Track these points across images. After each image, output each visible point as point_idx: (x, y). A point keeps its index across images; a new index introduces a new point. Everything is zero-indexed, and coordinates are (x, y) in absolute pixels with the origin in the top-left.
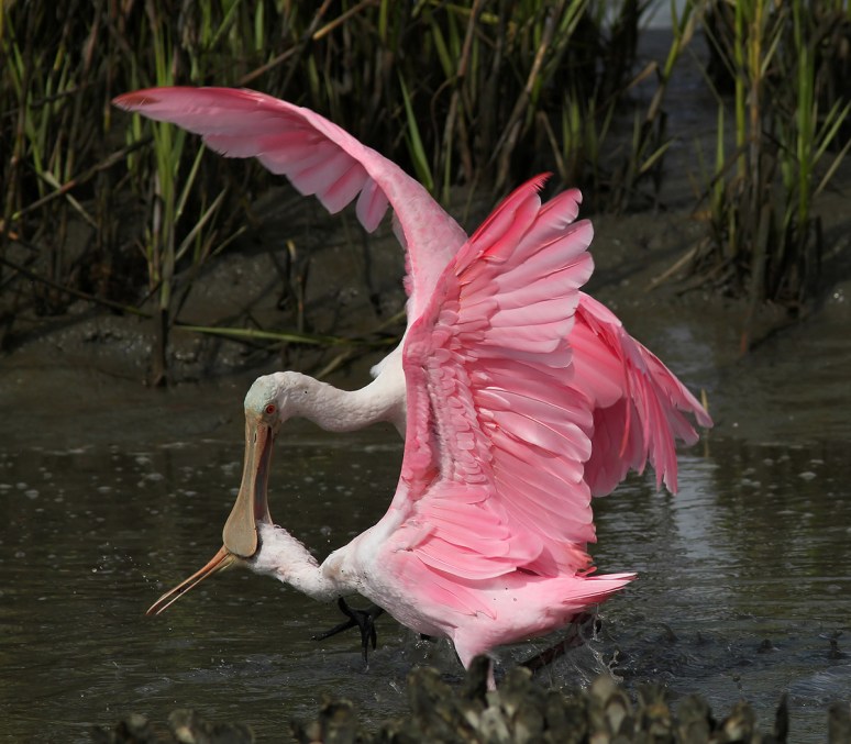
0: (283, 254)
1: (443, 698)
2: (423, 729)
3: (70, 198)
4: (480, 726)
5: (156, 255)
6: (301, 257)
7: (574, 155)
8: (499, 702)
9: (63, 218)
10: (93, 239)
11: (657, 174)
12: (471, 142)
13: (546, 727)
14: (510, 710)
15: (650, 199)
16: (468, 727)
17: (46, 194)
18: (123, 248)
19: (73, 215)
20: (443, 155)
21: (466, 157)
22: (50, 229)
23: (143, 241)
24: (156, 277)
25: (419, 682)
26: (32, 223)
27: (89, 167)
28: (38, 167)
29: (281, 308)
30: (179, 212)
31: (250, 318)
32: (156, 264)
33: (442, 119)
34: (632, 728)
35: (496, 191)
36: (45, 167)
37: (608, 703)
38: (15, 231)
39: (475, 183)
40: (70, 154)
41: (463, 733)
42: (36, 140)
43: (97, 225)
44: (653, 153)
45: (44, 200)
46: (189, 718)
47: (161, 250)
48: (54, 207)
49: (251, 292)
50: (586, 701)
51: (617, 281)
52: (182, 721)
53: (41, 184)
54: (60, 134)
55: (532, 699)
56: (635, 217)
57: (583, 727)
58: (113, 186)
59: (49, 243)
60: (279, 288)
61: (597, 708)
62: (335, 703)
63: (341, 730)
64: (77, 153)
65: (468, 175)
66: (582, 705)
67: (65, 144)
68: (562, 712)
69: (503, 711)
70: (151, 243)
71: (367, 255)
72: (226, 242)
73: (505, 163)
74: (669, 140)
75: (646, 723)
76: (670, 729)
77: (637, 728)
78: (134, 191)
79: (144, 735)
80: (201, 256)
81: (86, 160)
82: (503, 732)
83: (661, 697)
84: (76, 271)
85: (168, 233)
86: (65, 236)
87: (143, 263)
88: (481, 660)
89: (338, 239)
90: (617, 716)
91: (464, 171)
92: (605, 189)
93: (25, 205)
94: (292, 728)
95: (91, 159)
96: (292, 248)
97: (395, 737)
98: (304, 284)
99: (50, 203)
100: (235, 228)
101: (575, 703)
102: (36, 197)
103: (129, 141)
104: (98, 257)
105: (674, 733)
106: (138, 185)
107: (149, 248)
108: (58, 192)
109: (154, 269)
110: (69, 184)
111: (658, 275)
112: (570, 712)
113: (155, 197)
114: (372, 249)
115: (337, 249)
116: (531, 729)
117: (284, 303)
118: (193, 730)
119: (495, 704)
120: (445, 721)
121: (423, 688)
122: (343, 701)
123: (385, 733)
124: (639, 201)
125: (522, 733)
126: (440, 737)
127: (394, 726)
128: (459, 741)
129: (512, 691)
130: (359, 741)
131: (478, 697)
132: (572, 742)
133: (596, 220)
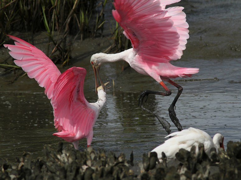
1: (52, 152)
2: (47, 159)
4: (61, 158)
7: (83, 24)
8: (65, 153)
11: (102, 28)
12: (58, 21)
13: (76, 159)
14: (68, 155)
15: (100, 34)
16: (58, 159)
20: (52, 24)
21: (57, 24)
25: (46, 148)
31: (6, 62)
33: (51, 16)
34: (96, 159)
35: (65, 32)
37: (91, 153)
39: (59, 31)
41: (57, 160)
44: (101, 23)
49: (7, 56)
50: (86, 153)
55: (73, 152)
56: (97, 38)
57: (85, 159)
61: (88, 154)
62: (27, 153)
63: (28, 159)
65: (57, 29)
66: (85, 153)
68: (80, 155)
69: (66, 155)
72: (0, 45)
73: (67, 26)
74: (105, 20)
75: (100, 158)
76: (105, 159)
77: (98, 159)
82: (66, 160)
83: (103, 152)
88: (61, 143)
90: (93, 156)
91: (57, 28)
92: (90, 32)
94: (16, 159)
97: (41, 161)
100: (3, 41)
101: (83, 153)
105: (106, 160)
112: (82, 155)
116: (73, 159)
119: (64, 153)
120: (52, 157)
121: (47, 150)
123: (38, 160)
124: (98, 34)
125: (71, 160)
126: (51, 161)
127: (40, 159)
128: (56, 162)
129: (68, 150)
130: (32, 162)
131: (60, 151)
132: (82, 162)
133: (88, 39)
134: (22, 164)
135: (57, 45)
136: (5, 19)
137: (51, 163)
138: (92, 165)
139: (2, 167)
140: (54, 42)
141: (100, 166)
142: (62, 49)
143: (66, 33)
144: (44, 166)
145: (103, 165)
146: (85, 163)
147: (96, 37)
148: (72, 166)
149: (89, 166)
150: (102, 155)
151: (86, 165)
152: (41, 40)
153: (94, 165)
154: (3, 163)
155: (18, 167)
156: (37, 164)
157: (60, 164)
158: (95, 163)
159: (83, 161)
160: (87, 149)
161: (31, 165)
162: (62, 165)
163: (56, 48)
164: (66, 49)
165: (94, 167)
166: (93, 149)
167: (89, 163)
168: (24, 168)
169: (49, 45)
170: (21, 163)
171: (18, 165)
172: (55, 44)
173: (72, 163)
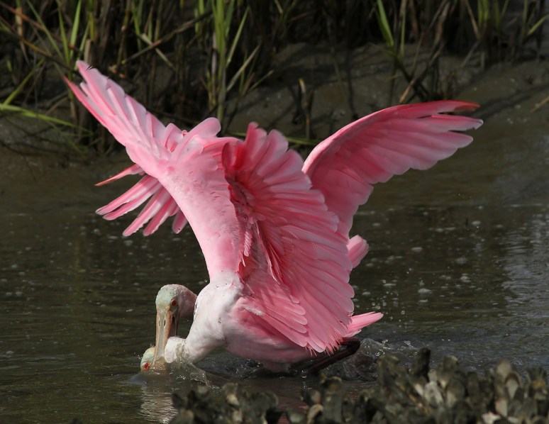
0: (296, 88)
1: (400, 376)
2: (387, 396)
3: (158, 51)
4: (424, 394)
5: (214, 88)
6: (308, 90)
7: (485, 25)
8: (436, 378)
9: (153, 64)
10: (173, 77)
11: (538, 36)
12: (418, 15)
13: (467, 394)
14: (444, 383)
15: (534, 52)
16: (417, 395)
17: (142, 48)
18: (192, 84)
19: (160, 62)
20: (400, 23)
21: (414, 24)
22: (145, 72)
23: (206, 80)
24: (214, 102)
25: (385, 365)
26: (134, 67)
27: (171, 31)
28: (138, 31)
29: (295, 123)
30: (229, 60)
32: (214, 94)
34: (523, 395)
36: (142, 31)
37: (507, 379)
38: (123, 73)
39: (420, 42)
40: (158, 22)
41: (413, 399)
42: (136, 13)
43: (176, 69)
44: (536, 22)
45: (141, 52)
46: (236, 389)
47: (217, 85)
48: (148, 57)
49: (276, 113)
50: (493, 378)
51: (513, 105)
52: (231, 390)
53: (139, 42)
54: (152, 10)
55: (458, 376)
56: (525, 65)
57: (491, 395)
58: (186, 43)
59: (145, 80)
60: (294, 110)
61: (500, 382)
62: (330, 379)
63: (334, 396)
64: (162, 22)
65: (416, 36)
66: (490, 380)
67: (155, 16)
68: (477, 385)
69: (439, 384)
70: (211, 80)
71: (351, 89)
72: (261, 80)
73: (440, 29)
74: (545, 15)
75: (532, 392)
76: (547, 396)
77: (526, 395)
78: (200, 47)
79: (207, 399)
80: (243, 89)
81: (168, 27)
82: (439, 398)
83: (542, 375)
84: (162, 99)
85: (223, 75)
86: (155, 76)
87: (205, 94)
88: (425, 351)
89: (333, 78)
90: (513, 388)
91: (413, 34)
92: (505, 46)
93: (129, 55)
94: (303, 395)
95: (172, 26)
96: (302, 83)
97: (369, 400)
98: (310, 108)
99: (145, 54)
100: (266, 71)
101: (485, 379)
102: (136, 50)
103: (196, 14)
104: (175, 89)
106: (202, 43)
107: (209, 84)
108: (150, 47)
109: (212, 97)
110: (158, 42)
111: (540, 102)
112: (482, 385)
113: (213, 50)
114: (354, 84)
115: (331, 84)
116: (457, 396)
117: (297, 119)
118: (238, 396)
119: (433, 380)
120: (401, 391)
121: (388, 370)
122: (336, 378)
123: (362, 398)
124: (527, 53)
125: (451, 398)
126: (398, 401)
127: (369, 393)
128: (411, 404)
129: (444, 371)
130: (345, 403)
131: (423, 375)
132: (484, 405)
133: (500, 66)
134: (319, 408)
135: (412, 82)
136: (271, 9)
137: (398, 407)
138: (511, 413)
139: (263, 417)
140: (405, 74)
141: (533, 416)
142: (427, 92)
143: (437, 48)
144: (378, 416)
145: (539, 413)
146: (492, 408)
147: (524, 59)
148: (454, 416)
149: (501, 416)
150: (539, 384)
151: (495, 412)
152: (372, 67)
153: (516, 413)
154: (267, 407)
155: (306, 415)
156: (359, 410)
157: (423, 409)
158: (519, 407)
159: (487, 400)
160: (495, 369)
161: (342, 412)
162: (429, 412)
163: (410, 91)
164: (439, 91)
165: (516, 417)
166: (514, 367)
167: (502, 407)
168: (322, 419)
169: (393, 80)
170: (315, 406)
171: (308, 411)
172: (409, 79)
173: (455, 407)
